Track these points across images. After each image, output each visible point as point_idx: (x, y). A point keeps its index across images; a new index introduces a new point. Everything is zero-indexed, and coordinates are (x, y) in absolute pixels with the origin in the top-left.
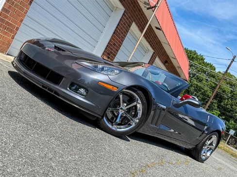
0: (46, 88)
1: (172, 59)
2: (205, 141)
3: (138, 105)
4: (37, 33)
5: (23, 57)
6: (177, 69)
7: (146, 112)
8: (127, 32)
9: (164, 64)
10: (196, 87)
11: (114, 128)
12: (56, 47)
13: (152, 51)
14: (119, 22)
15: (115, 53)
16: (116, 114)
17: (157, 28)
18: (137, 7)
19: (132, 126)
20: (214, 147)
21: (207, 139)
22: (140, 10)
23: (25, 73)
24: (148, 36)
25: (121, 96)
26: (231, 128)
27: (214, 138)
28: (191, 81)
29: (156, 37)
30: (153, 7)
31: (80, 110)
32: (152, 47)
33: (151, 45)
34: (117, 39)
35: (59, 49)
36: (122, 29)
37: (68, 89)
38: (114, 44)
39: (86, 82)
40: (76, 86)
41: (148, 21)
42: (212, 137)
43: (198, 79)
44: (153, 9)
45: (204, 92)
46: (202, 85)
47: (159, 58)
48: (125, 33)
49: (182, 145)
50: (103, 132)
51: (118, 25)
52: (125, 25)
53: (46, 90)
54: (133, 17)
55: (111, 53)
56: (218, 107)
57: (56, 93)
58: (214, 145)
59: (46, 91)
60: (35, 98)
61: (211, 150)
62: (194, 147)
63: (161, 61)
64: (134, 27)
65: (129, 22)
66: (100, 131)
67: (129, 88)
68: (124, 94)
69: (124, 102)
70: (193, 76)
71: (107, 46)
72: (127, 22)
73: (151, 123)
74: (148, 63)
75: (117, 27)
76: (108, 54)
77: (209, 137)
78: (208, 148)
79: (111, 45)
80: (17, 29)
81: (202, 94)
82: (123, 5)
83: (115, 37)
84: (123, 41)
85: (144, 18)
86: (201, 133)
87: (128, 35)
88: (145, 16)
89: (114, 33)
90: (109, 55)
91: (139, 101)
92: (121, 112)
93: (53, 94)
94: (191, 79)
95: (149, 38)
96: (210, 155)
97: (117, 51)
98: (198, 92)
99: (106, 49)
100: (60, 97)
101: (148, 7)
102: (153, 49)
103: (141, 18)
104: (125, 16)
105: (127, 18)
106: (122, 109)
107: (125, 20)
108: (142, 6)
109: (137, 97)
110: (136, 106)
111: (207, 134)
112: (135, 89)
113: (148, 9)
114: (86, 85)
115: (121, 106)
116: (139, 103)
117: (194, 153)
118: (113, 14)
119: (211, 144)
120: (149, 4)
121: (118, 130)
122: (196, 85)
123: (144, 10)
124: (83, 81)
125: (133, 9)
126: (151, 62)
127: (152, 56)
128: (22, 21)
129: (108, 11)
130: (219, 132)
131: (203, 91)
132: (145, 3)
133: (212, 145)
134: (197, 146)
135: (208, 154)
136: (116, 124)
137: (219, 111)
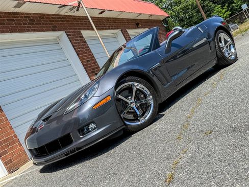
0: (68, 154)
1: (139, 18)
2: (219, 46)
3: (138, 87)
4: (26, 124)
5: (35, 152)
6: (150, 18)
7: (149, 84)
8: (85, 42)
9: (138, 28)
10: (183, 10)
11: (142, 121)
12: (44, 120)
13: (118, 31)
14: (72, 43)
15: (96, 65)
16: (132, 111)
17: (101, 13)
18: (69, 18)
19: (152, 105)
20: (230, 41)
21: (218, 43)
22: (74, 18)
23: (46, 161)
24: (102, 26)
25: (120, 96)
26: (241, 5)
27: (223, 35)
28: (174, 11)
29: (108, 19)
30: (79, 6)
31: (106, 139)
32: (115, 29)
33: (112, 29)
34: (86, 56)
35: (47, 119)
36: (78, 46)
37: (81, 137)
38: (88, 61)
39: (87, 118)
40: (85, 128)
41: (87, 17)
42: (220, 37)
43: (176, 3)
44: (81, 6)
45: (192, 6)
46: (185, 4)
47: (129, 28)
48: (85, 45)
49: (207, 69)
50: (138, 133)
51: (73, 46)
52: (78, 40)
53: (71, 154)
54: (76, 29)
55: (94, 69)
56: (214, 3)
57: (78, 149)
58: (229, 40)
59: (78, 153)
60: (71, 168)
61: (232, 46)
62: (216, 59)
63: (134, 28)
64: (86, 34)
65: (78, 34)
66: (136, 134)
67: (117, 86)
68: (119, 93)
69: (126, 97)
70: (172, 6)
71: (85, 68)
72: (76, 37)
73: (164, 85)
74: (127, 41)
75: (75, 49)
76: (92, 72)
77: (217, 40)
78: (227, 47)
79: (87, 65)
80: (15, 136)
81: (193, 9)
82: (59, 30)
83: (82, 57)
84: (91, 52)
85: (84, 19)
86: (208, 44)
87: (88, 43)
88: (82, 17)
89: (78, 55)
90: (94, 72)
91: (136, 84)
92: (133, 106)
93: (77, 152)
94: (172, 10)
95: (105, 26)
96: (235, 49)
97: (96, 62)
98: (188, 12)
99: (87, 71)
100: (83, 149)
101: (75, 9)
102: (118, 29)
103: (82, 21)
104: (70, 35)
105: (73, 35)
106: (131, 103)
107: (73, 38)
108: (71, 14)
109: (130, 83)
110: (138, 90)
111: (214, 40)
112: (122, 80)
113: (78, 10)
114: (89, 120)
115: (129, 102)
116: (137, 85)
117: (223, 63)
118: (61, 45)
119: (226, 42)
120: (74, 7)
121: (146, 118)
122: (181, 9)
123: (77, 14)
124: (84, 119)
125: (68, 24)
126: (127, 38)
127: (123, 34)
128: (11, 128)
129: (56, 47)
130: (220, 28)
131: (190, 7)
132: (71, 10)
133: (228, 41)
134: (217, 56)
135: (233, 50)
136: (141, 117)
137: (219, 5)
